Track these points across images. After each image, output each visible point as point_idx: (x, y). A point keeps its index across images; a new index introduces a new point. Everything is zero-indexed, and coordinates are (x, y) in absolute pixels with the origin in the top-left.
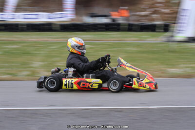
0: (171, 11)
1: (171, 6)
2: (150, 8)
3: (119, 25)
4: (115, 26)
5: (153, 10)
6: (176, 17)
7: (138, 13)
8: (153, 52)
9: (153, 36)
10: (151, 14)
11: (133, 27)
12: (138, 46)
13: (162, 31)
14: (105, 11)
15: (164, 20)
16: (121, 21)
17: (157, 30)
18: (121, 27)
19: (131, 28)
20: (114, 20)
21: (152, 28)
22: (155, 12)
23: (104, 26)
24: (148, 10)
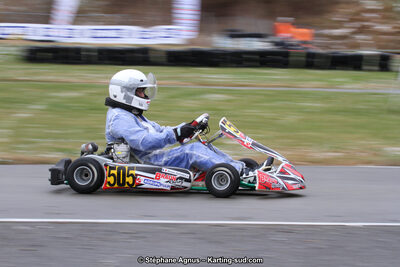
0: (395, 28)
1: (394, 19)
2: (352, 20)
4: (280, 58)
5: (357, 24)
7: (327, 32)
8: (357, 112)
9: (357, 79)
10: (354, 33)
11: (316, 60)
12: (326, 98)
13: (376, 68)
14: (261, 26)
15: (380, 47)
17: (365, 67)
18: (291, 59)
19: (312, 62)
21: (353, 63)
22: (362, 30)
23: (257, 57)
24: (347, 26)
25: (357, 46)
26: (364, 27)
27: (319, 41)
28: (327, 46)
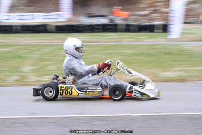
2: (150, 7)
3: (116, 25)
4: (112, 27)
5: (153, 9)
7: (137, 13)
8: (149, 55)
9: (151, 37)
10: (151, 13)
11: (131, 28)
12: (134, 47)
13: (161, 31)
14: (104, 11)
15: (164, 20)
16: (119, 21)
17: (156, 31)
18: (118, 27)
19: (128, 29)
20: (112, 20)
21: (150, 29)
22: (155, 12)
23: (101, 27)
24: (147, 9)
25: (153, 20)
26: (155, 10)
27: (133, 17)
28: (138, 20)
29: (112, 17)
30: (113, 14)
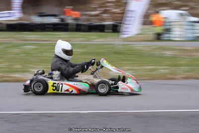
0: (121, 10)
1: (122, 6)
2: (101, 7)
3: (67, 25)
4: (63, 26)
5: (103, 9)
6: (122, 17)
7: (88, 13)
9: (101, 37)
10: (101, 13)
11: (82, 27)
12: (84, 47)
14: (55, 10)
15: (114, 20)
16: (69, 21)
17: (106, 31)
18: (69, 27)
19: (79, 28)
20: (62, 20)
21: (101, 29)
22: (105, 12)
23: (52, 26)
24: (98, 10)
25: (104, 20)
26: (106, 10)
27: (84, 17)
28: (89, 20)
29: (63, 17)
30: (64, 13)
